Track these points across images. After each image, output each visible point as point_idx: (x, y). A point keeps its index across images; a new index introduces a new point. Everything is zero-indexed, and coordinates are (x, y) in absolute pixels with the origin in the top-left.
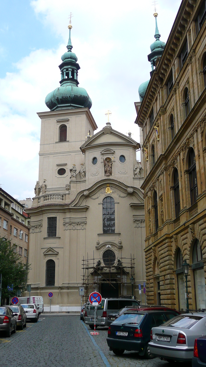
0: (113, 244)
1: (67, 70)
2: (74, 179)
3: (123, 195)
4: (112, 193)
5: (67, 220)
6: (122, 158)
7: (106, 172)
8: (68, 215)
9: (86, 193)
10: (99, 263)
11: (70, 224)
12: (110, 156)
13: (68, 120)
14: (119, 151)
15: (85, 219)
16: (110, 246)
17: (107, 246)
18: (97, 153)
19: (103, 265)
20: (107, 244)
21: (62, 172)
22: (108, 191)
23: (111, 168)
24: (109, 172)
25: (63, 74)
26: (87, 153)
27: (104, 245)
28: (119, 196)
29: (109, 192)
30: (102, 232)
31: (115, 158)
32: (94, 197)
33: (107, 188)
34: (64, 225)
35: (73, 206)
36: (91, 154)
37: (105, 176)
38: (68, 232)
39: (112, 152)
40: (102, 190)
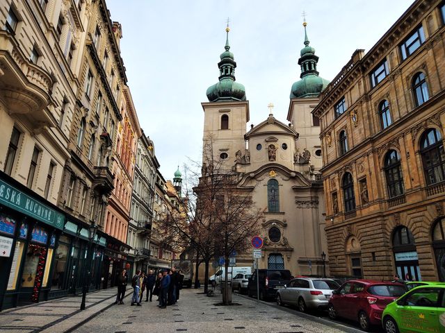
2: (239, 162)
4: (276, 176)
6: (285, 146)
7: (270, 158)
9: (252, 175)
10: (266, 239)
13: (229, 111)
14: (282, 140)
15: (251, 198)
16: (275, 224)
18: (261, 140)
20: (273, 222)
23: (275, 154)
26: (251, 139)
27: (270, 222)
28: (283, 179)
29: (273, 176)
30: (268, 211)
31: (278, 145)
32: (260, 179)
33: (271, 172)
37: (269, 161)
39: (276, 140)
40: (267, 173)
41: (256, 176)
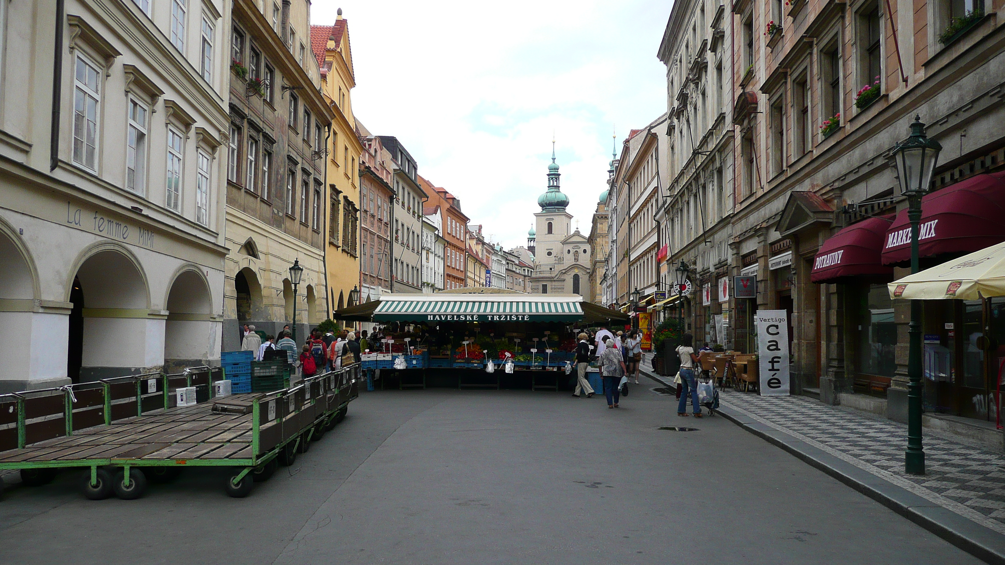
1: (552, 178)
2: (557, 262)
3: (584, 273)
4: (579, 272)
5: (553, 287)
6: (585, 251)
8: (554, 283)
9: (564, 271)
12: (577, 250)
13: (553, 219)
14: (583, 247)
18: (570, 247)
21: (549, 254)
22: (576, 271)
23: (578, 257)
24: (576, 259)
25: (549, 180)
26: (565, 245)
31: (581, 251)
32: (568, 274)
33: (575, 269)
34: (551, 289)
35: (556, 278)
36: (567, 247)
37: (574, 262)
39: (579, 247)
40: (573, 270)
41: (565, 272)
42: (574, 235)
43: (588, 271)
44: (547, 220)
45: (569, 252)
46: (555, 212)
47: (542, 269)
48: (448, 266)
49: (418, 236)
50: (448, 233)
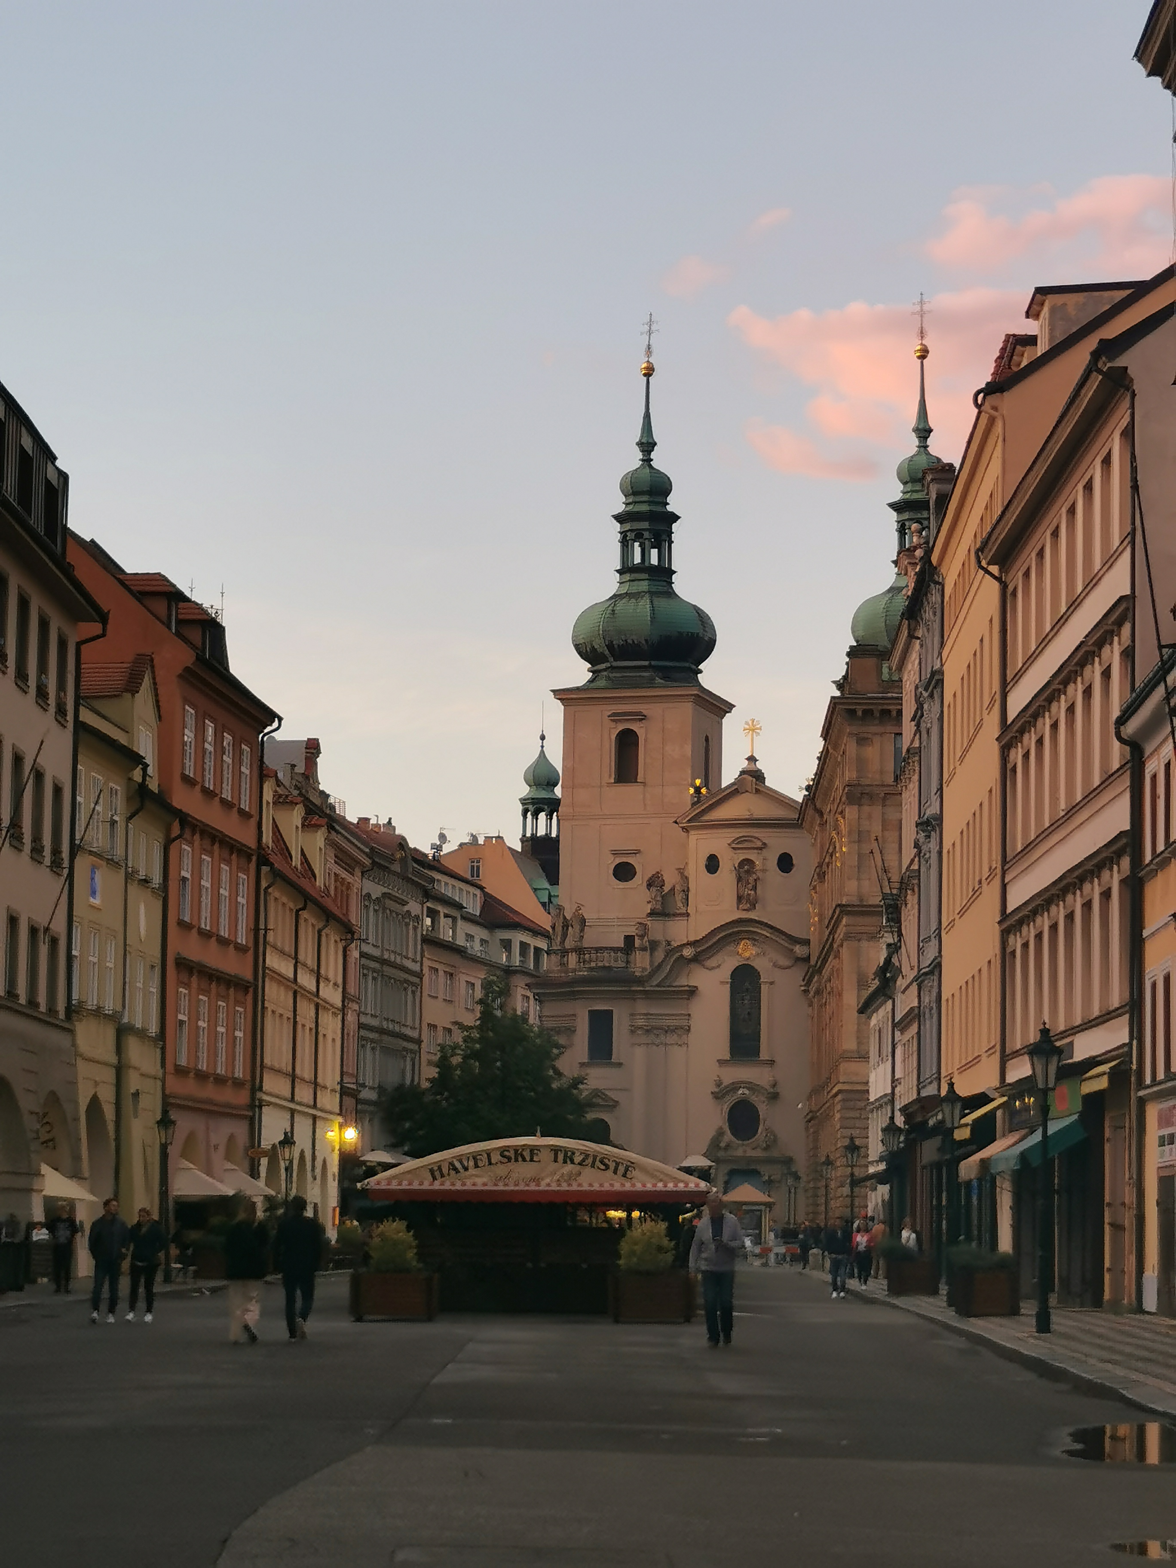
0: (752, 1087)
1: (639, 534)
2: (659, 909)
3: (784, 961)
4: (758, 955)
5: (640, 1022)
7: (740, 898)
8: (642, 1007)
9: (688, 952)
10: (720, 1133)
11: (647, 1031)
12: (752, 856)
13: (642, 717)
15: (687, 1017)
16: (747, 1092)
17: (740, 1092)
19: (728, 1136)
20: (740, 1087)
21: (624, 872)
22: (746, 951)
23: (755, 888)
24: (747, 899)
25: (625, 543)
27: (734, 1087)
28: (775, 965)
29: (747, 954)
30: (727, 1056)
32: (709, 963)
33: (743, 942)
34: (632, 1032)
35: (655, 983)
36: (702, 844)
37: (738, 909)
38: (639, 1052)
39: (759, 844)
40: (731, 948)
41: (700, 954)
42: (735, 790)
43: (799, 950)
44: (616, 717)
45: (712, 864)
46: (650, 684)
47: (591, 939)
48: (181, 923)
49: (58, 791)
50: (185, 779)
